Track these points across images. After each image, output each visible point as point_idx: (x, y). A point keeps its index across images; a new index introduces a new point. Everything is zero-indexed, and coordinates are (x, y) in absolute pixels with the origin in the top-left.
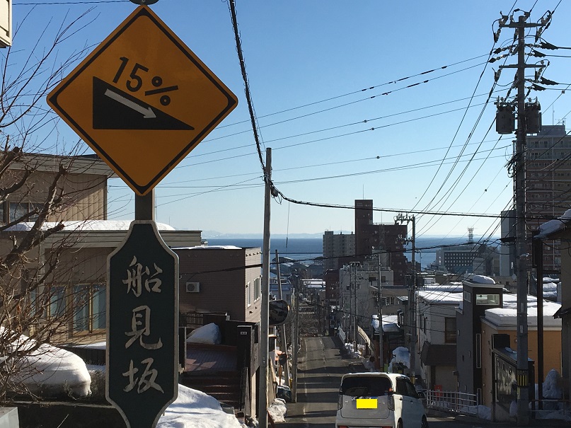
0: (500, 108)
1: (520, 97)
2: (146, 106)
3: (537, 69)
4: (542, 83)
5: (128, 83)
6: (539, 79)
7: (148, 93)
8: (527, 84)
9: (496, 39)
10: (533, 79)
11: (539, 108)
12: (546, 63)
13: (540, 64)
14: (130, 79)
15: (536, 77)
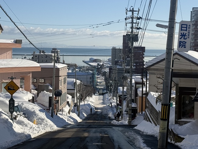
14: (11, 86)
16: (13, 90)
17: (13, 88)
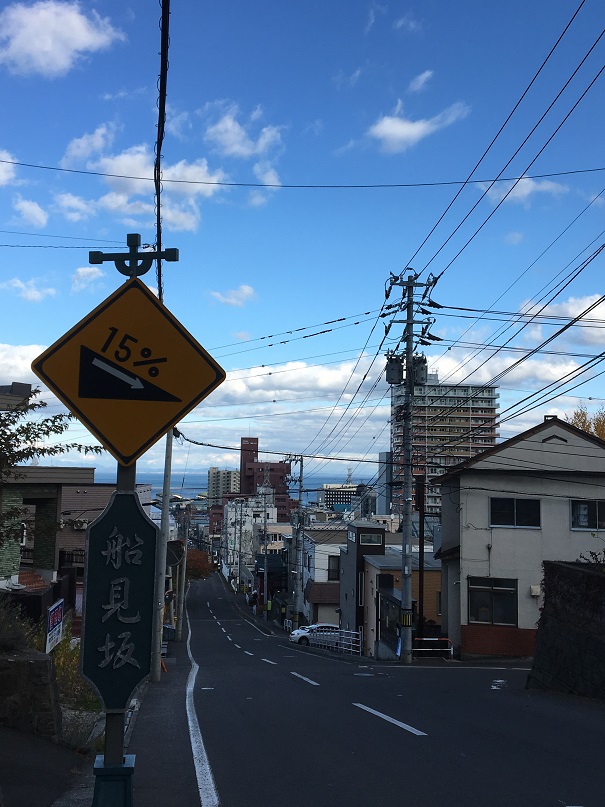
0: (390, 360)
1: (409, 350)
2: (134, 376)
3: (424, 326)
4: (428, 338)
5: (117, 352)
6: (426, 335)
7: (136, 364)
8: (415, 339)
9: (387, 296)
10: (420, 334)
11: (425, 361)
12: (432, 320)
13: (426, 321)
14: (119, 349)
15: (423, 333)
16: (151, 393)
17: (143, 372)
